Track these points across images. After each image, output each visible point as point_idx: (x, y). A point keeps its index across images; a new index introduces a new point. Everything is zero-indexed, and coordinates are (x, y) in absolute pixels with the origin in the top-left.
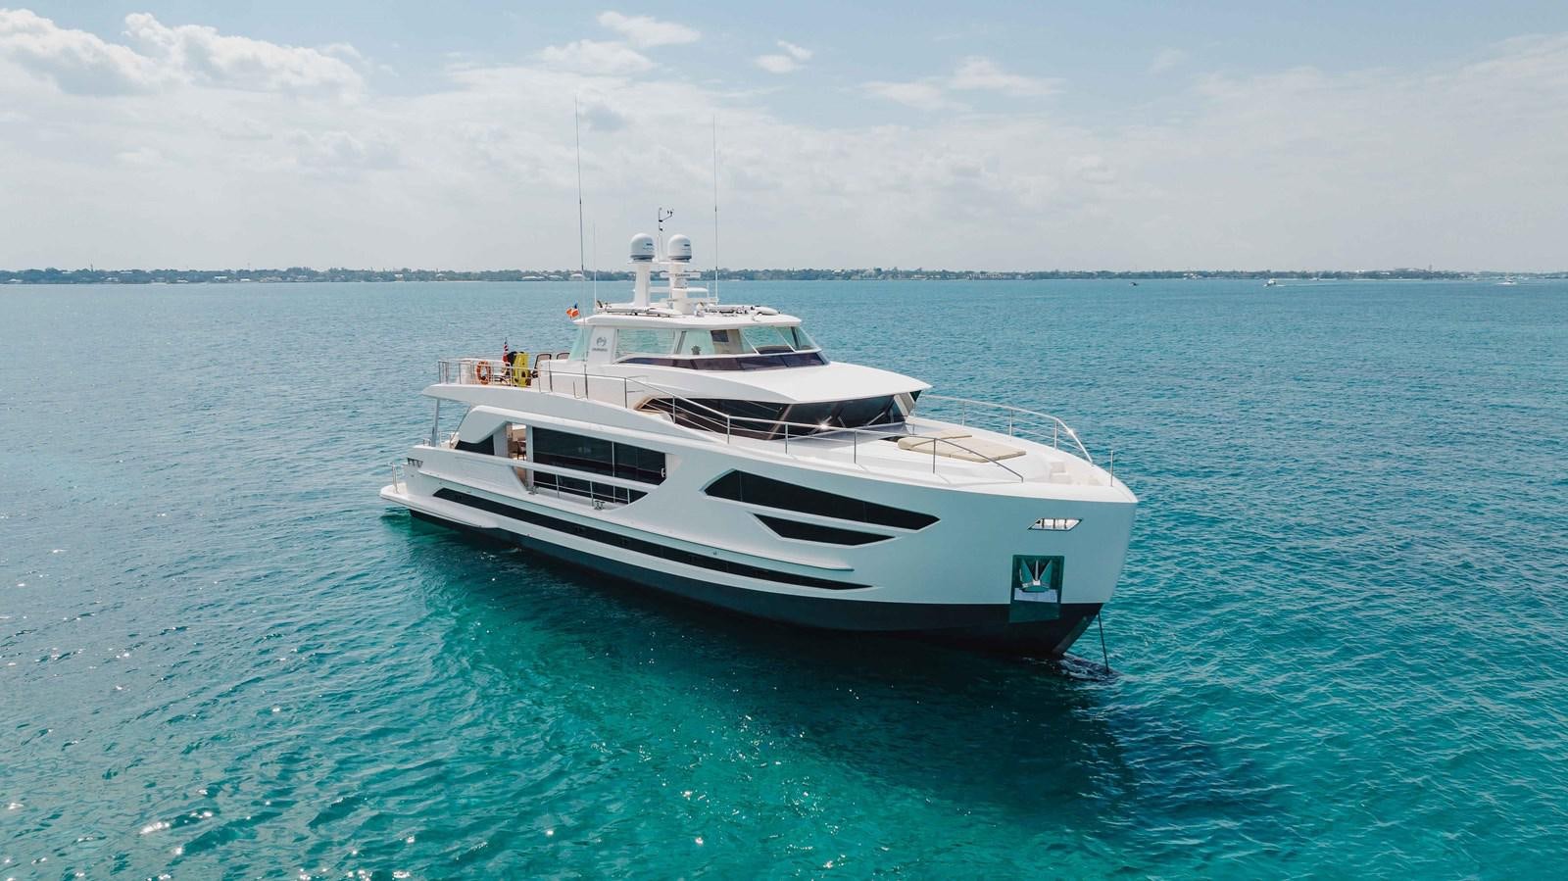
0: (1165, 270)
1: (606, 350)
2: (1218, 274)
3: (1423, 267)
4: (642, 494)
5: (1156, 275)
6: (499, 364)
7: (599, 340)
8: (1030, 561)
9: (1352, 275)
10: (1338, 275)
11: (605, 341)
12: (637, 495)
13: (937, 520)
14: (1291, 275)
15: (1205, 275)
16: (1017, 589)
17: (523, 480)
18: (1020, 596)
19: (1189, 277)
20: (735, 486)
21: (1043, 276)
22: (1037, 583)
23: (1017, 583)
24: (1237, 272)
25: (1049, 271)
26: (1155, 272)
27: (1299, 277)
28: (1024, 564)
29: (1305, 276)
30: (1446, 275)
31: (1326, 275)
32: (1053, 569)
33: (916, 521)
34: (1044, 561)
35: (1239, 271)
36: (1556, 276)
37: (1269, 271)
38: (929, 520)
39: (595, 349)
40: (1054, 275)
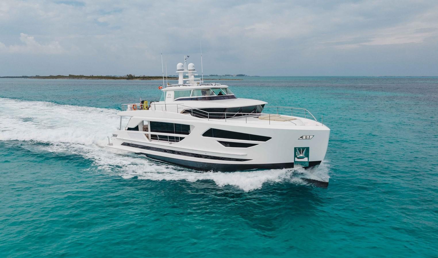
1: (171, 97)
4: (183, 138)
6: (139, 104)
7: (169, 94)
8: (299, 149)
11: (171, 95)
12: (182, 138)
13: (271, 138)
16: (296, 158)
17: (148, 137)
18: (297, 160)
20: (211, 133)
22: (301, 155)
23: (295, 156)
28: (298, 150)
32: (306, 151)
33: (265, 139)
34: (303, 149)
38: (269, 138)
39: (167, 97)
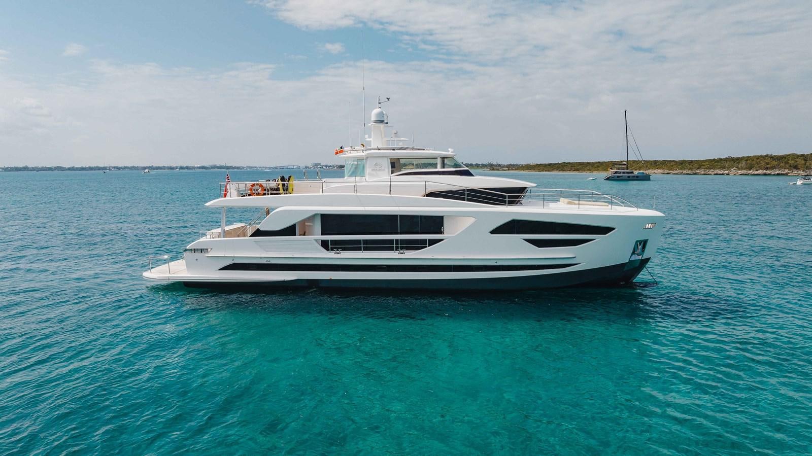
0: (96, 166)
1: (381, 169)
2: (125, 168)
3: (223, 164)
4: (437, 240)
5: (91, 169)
9: (193, 168)
10: (187, 168)
13: (614, 229)
14: (163, 168)
15: (119, 168)
17: (324, 247)
19: (110, 169)
21: (17, 169)
24: (136, 167)
25: (21, 166)
26: (90, 167)
27: (168, 169)
28: (638, 244)
29: (171, 168)
30: (235, 168)
31: (182, 168)
35: (136, 166)
36: (276, 168)
37: (152, 166)
38: (611, 229)
40: (26, 169)
